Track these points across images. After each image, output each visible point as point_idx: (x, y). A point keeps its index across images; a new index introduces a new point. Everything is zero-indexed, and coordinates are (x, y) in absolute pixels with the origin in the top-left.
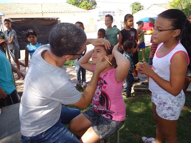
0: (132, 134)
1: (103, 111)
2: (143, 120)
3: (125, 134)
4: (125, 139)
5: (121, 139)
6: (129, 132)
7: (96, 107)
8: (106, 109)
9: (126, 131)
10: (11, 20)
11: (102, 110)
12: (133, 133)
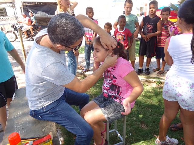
0: (139, 123)
1: (113, 96)
2: (151, 110)
3: (132, 123)
4: (132, 127)
5: (128, 127)
6: (136, 121)
7: (106, 92)
8: (116, 95)
9: (134, 120)
10: (24, 3)
11: (112, 94)
12: (141, 123)
